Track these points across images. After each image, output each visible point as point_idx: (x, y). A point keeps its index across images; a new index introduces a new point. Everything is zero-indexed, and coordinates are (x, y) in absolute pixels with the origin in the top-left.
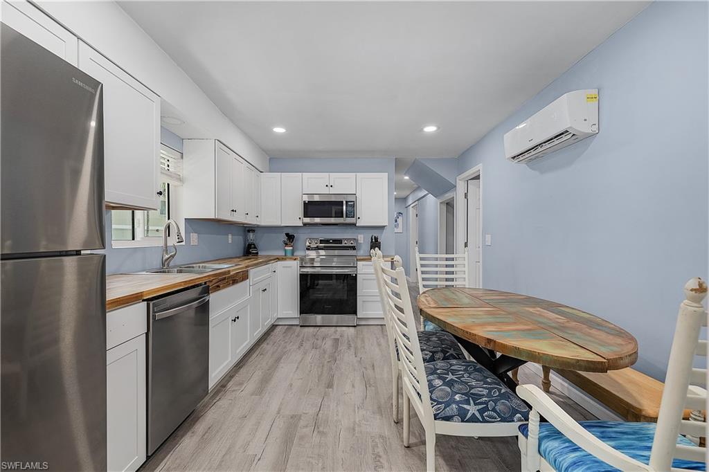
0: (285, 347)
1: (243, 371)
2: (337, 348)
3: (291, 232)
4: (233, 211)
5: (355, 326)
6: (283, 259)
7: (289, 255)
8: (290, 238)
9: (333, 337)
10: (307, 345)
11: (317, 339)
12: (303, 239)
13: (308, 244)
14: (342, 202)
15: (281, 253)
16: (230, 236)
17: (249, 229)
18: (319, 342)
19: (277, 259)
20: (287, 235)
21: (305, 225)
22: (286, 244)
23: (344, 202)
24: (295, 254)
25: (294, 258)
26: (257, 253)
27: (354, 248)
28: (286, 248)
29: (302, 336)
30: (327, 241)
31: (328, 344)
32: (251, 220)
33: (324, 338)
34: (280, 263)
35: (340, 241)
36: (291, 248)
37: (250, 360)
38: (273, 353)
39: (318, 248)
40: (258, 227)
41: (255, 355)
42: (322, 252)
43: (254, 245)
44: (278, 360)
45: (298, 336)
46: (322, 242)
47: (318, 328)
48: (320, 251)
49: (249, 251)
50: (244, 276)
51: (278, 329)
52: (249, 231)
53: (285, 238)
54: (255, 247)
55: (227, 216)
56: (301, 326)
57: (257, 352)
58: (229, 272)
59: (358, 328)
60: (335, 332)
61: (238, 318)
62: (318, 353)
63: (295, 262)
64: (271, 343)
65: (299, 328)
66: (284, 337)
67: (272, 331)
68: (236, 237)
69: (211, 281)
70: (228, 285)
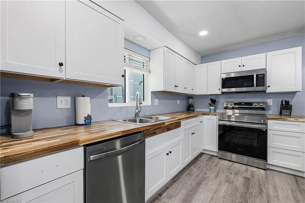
0: (206, 174)
1: (175, 185)
2: (248, 188)
3: (214, 98)
4: (176, 86)
5: (265, 170)
6: (208, 114)
7: (212, 111)
8: (213, 102)
9: (244, 175)
10: (222, 177)
11: (231, 173)
12: (222, 102)
13: (225, 105)
14: (253, 76)
15: (207, 110)
16: (178, 101)
17: (189, 97)
18: (232, 177)
19: (204, 114)
20: (211, 100)
21: (223, 93)
22: (211, 105)
23: (255, 76)
24: (216, 111)
25: (215, 114)
26: (194, 110)
27: (263, 109)
28: (211, 108)
29: (219, 166)
30: (240, 104)
31: (239, 181)
32: (189, 92)
33: (236, 174)
34: (205, 117)
35: (251, 104)
36: (214, 108)
37: (182, 177)
38: (197, 176)
39: (233, 108)
40: (195, 95)
41: (185, 174)
42: (237, 111)
43: (192, 105)
44: (199, 184)
45: (216, 166)
46: (235, 104)
47: (232, 163)
48: (235, 110)
49: (190, 109)
50: (177, 125)
51: (204, 157)
52: (189, 98)
53: (210, 102)
54: (193, 107)
55: (173, 90)
56: (219, 158)
57: (187, 172)
58: (164, 123)
59: (268, 172)
60: (247, 170)
61: (171, 152)
62: (230, 187)
63: (215, 117)
64: (197, 167)
65: (217, 159)
66: (207, 164)
67: (200, 157)
68: (182, 101)
69: (148, 130)
70: (164, 131)
